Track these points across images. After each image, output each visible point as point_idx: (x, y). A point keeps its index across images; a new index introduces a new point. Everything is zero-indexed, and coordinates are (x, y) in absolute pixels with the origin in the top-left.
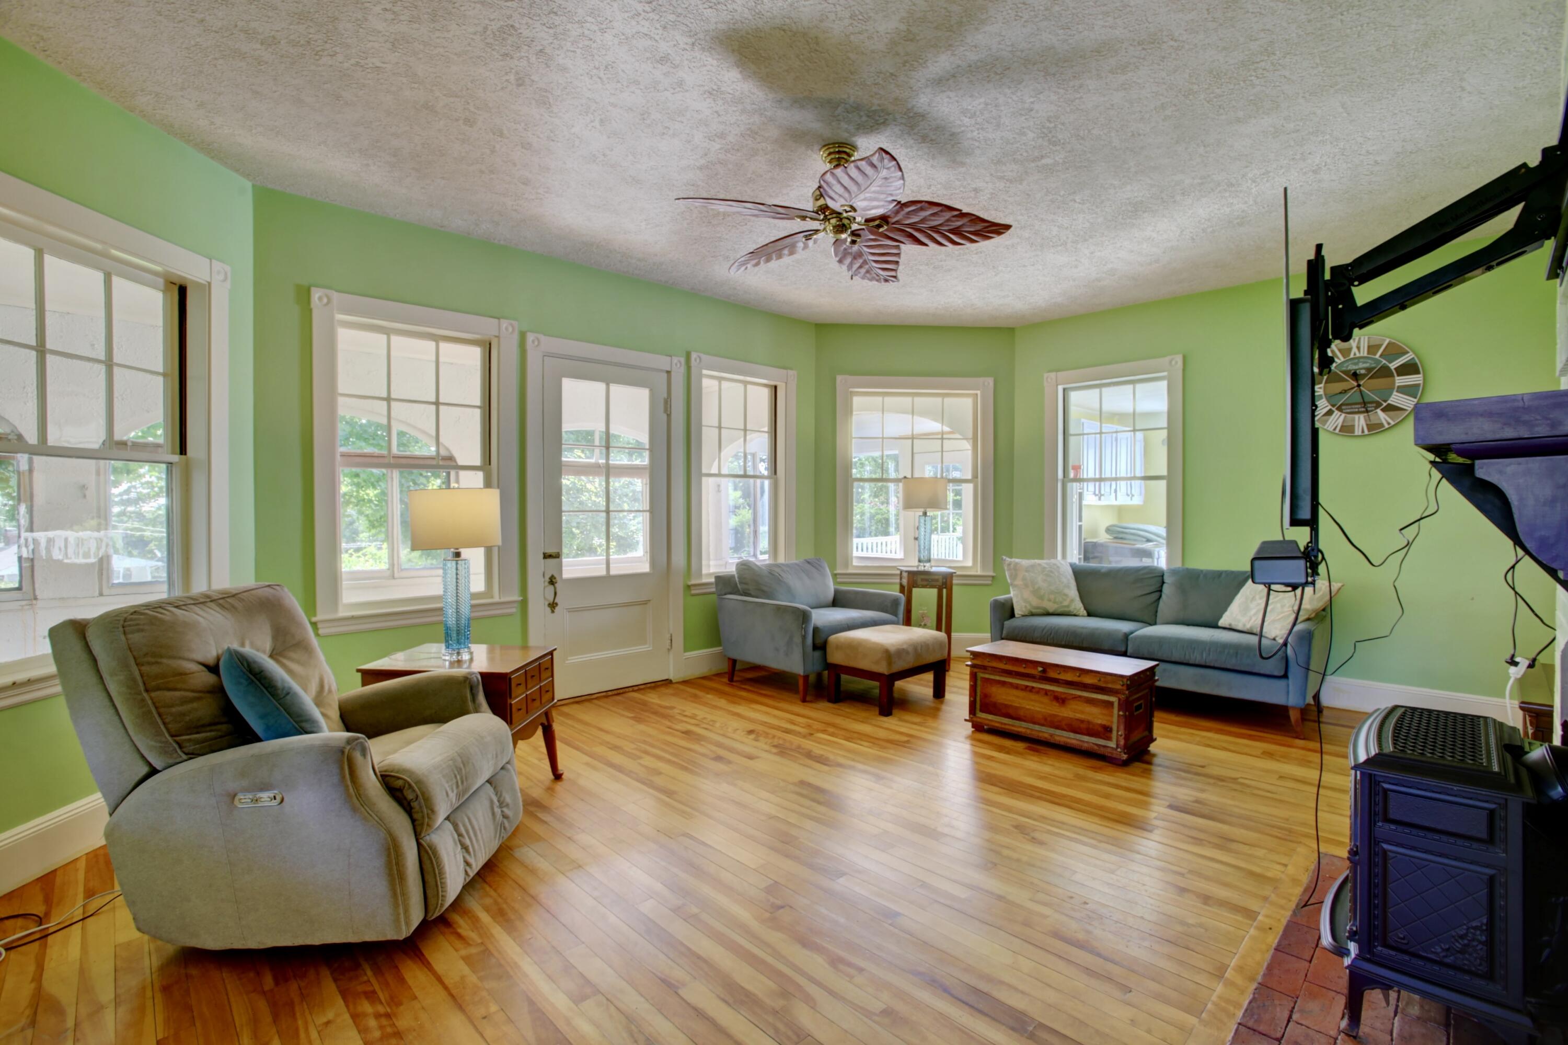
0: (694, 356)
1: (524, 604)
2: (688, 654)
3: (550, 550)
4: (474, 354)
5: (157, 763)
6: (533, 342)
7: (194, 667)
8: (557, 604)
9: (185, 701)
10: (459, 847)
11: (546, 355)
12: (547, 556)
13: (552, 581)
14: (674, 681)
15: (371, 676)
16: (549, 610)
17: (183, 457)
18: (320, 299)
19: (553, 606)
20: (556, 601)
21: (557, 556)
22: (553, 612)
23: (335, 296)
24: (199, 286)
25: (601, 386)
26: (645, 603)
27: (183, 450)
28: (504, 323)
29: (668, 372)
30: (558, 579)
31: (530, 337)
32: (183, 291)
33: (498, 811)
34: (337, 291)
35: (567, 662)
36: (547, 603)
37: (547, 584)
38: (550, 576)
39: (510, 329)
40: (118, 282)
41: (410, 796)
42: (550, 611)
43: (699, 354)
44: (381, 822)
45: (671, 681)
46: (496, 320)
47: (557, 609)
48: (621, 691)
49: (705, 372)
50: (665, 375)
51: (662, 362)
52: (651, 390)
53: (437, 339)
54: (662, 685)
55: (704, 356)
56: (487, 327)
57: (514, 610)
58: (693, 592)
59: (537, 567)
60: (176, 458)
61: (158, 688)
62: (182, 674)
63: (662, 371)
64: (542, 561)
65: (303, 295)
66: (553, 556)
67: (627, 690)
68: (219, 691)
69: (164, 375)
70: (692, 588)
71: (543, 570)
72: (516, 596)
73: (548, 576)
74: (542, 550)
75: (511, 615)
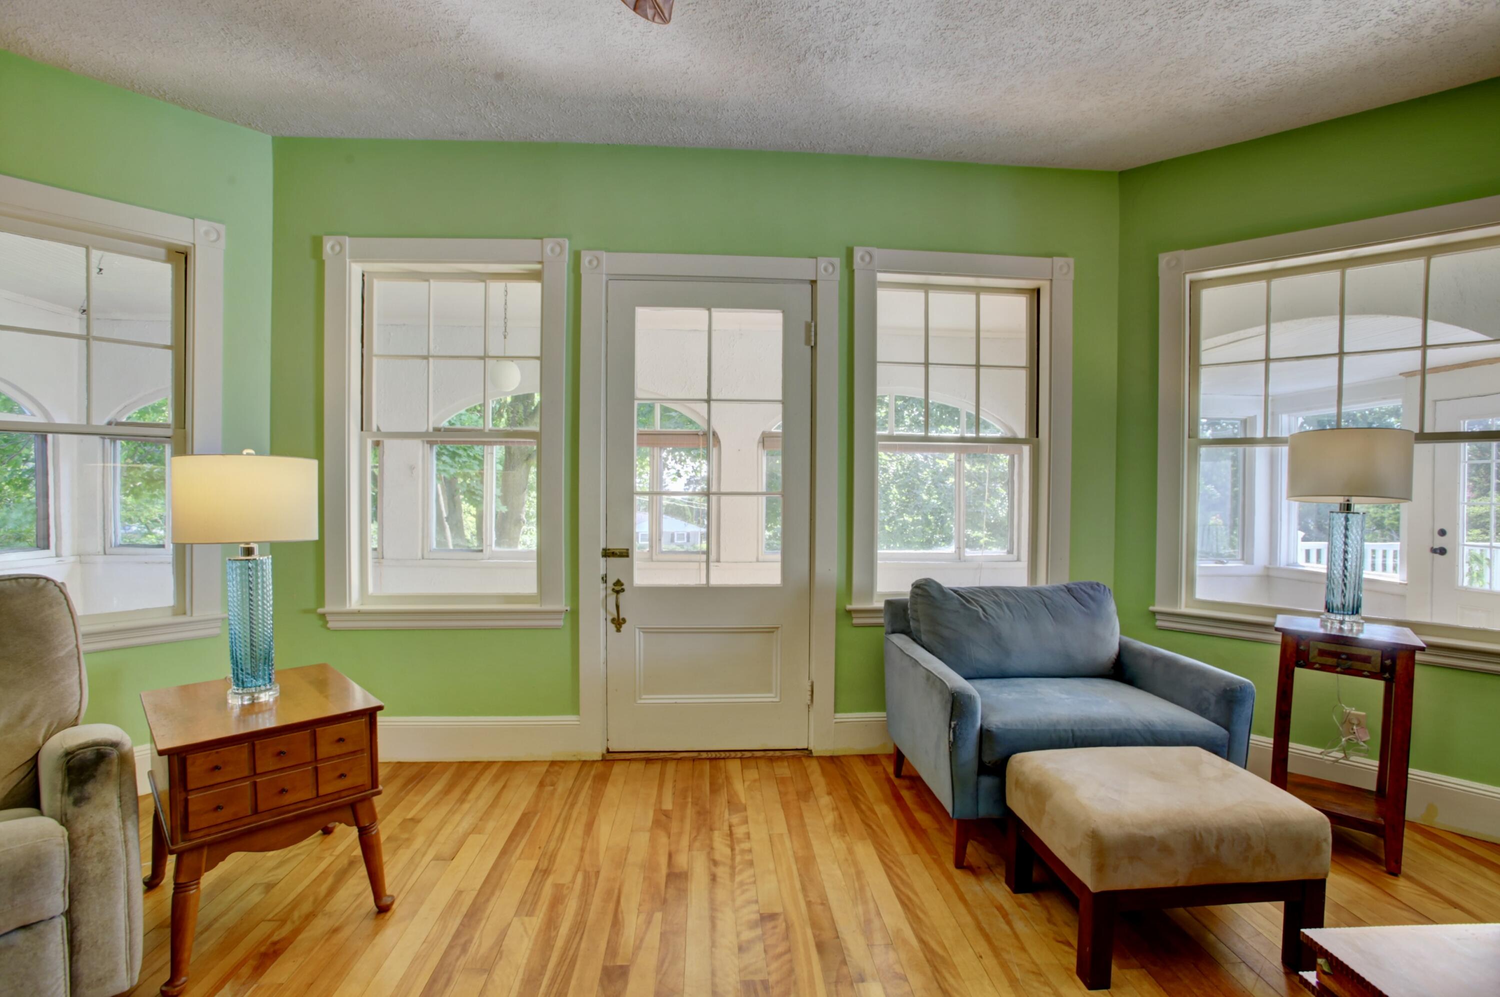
0: (858, 253)
1: (574, 614)
2: (842, 716)
3: (614, 546)
6: (590, 262)
8: (624, 621)
11: (615, 277)
12: (608, 553)
13: (618, 588)
14: (815, 754)
16: (611, 627)
18: (333, 245)
19: (618, 623)
20: (621, 617)
21: (625, 554)
22: (618, 630)
23: (349, 239)
25: (703, 313)
26: (771, 630)
27: (185, 424)
28: (550, 243)
29: (813, 283)
30: (627, 585)
31: (586, 258)
32: (185, 256)
34: (352, 236)
35: (639, 701)
37: (610, 591)
38: (615, 580)
39: (559, 250)
42: (615, 629)
43: (869, 249)
45: (811, 752)
46: (539, 241)
47: (624, 627)
48: (723, 755)
49: (881, 277)
50: (808, 287)
51: (802, 268)
52: (783, 312)
54: (793, 757)
55: (876, 252)
57: (561, 623)
58: (855, 621)
59: (592, 568)
63: (802, 281)
64: (603, 558)
65: (315, 244)
66: (617, 553)
67: (733, 754)
69: (167, 347)
70: (854, 615)
71: (602, 572)
72: (563, 605)
73: (611, 581)
74: (603, 545)
75: (557, 628)
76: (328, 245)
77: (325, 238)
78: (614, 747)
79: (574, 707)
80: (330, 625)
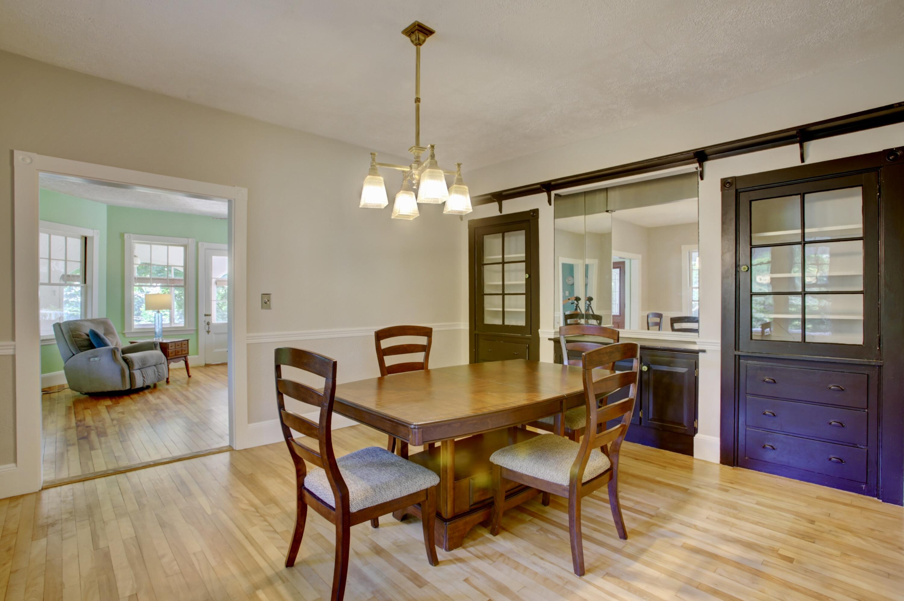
1: (197, 330)
3: (207, 313)
4: (182, 249)
5: (74, 353)
6: (202, 245)
7: (83, 334)
8: (210, 331)
9: (81, 341)
10: (142, 376)
11: (207, 249)
12: (205, 315)
13: (208, 324)
15: (132, 343)
16: (207, 333)
17: (85, 285)
18: (127, 236)
19: (208, 332)
21: (210, 315)
23: (132, 235)
24: (90, 237)
27: (85, 282)
28: (190, 240)
30: (210, 323)
31: (200, 244)
32: (86, 238)
33: (156, 373)
34: (133, 234)
36: (206, 331)
37: (206, 324)
39: (192, 241)
40: (68, 239)
41: (128, 361)
44: (120, 364)
46: (187, 239)
47: (210, 333)
53: (168, 245)
56: (184, 241)
57: (193, 333)
59: (202, 318)
60: (83, 285)
61: (75, 337)
62: (81, 335)
64: (204, 317)
65: (122, 236)
66: (208, 315)
68: (89, 340)
69: (80, 262)
71: (204, 320)
72: (194, 328)
73: (206, 322)
74: (204, 313)
75: (192, 334)
76: (126, 236)
77: (125, 234)
78: (207, 363)
79: (197, 354)
80: (126, 336)
